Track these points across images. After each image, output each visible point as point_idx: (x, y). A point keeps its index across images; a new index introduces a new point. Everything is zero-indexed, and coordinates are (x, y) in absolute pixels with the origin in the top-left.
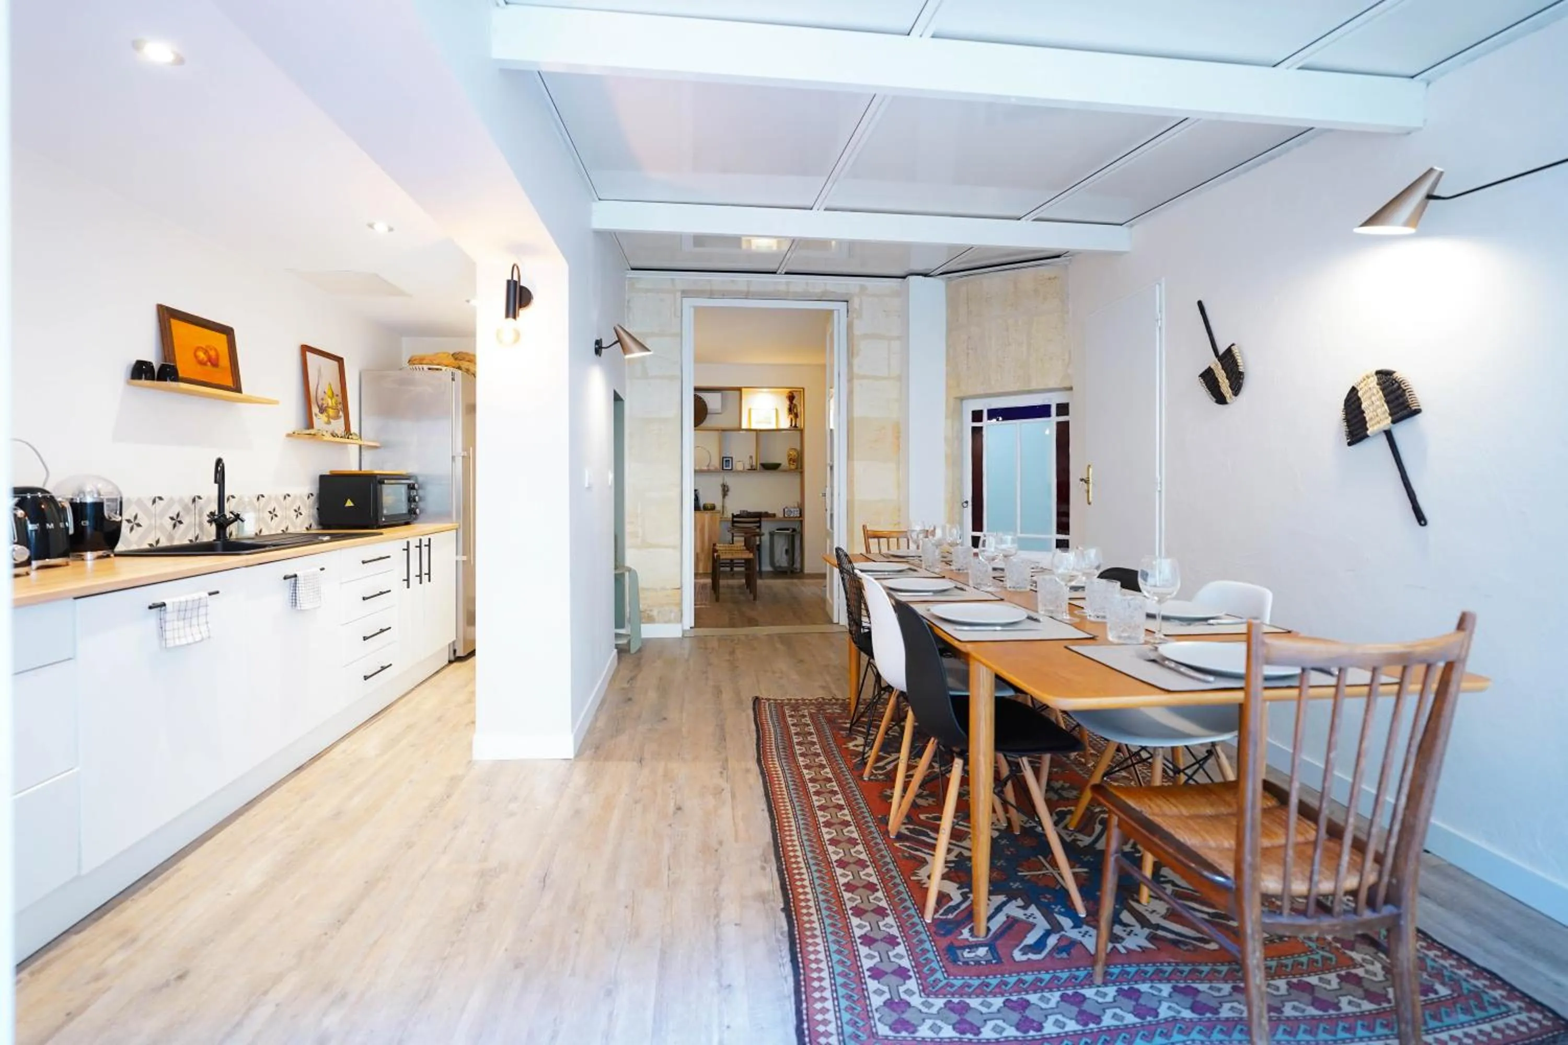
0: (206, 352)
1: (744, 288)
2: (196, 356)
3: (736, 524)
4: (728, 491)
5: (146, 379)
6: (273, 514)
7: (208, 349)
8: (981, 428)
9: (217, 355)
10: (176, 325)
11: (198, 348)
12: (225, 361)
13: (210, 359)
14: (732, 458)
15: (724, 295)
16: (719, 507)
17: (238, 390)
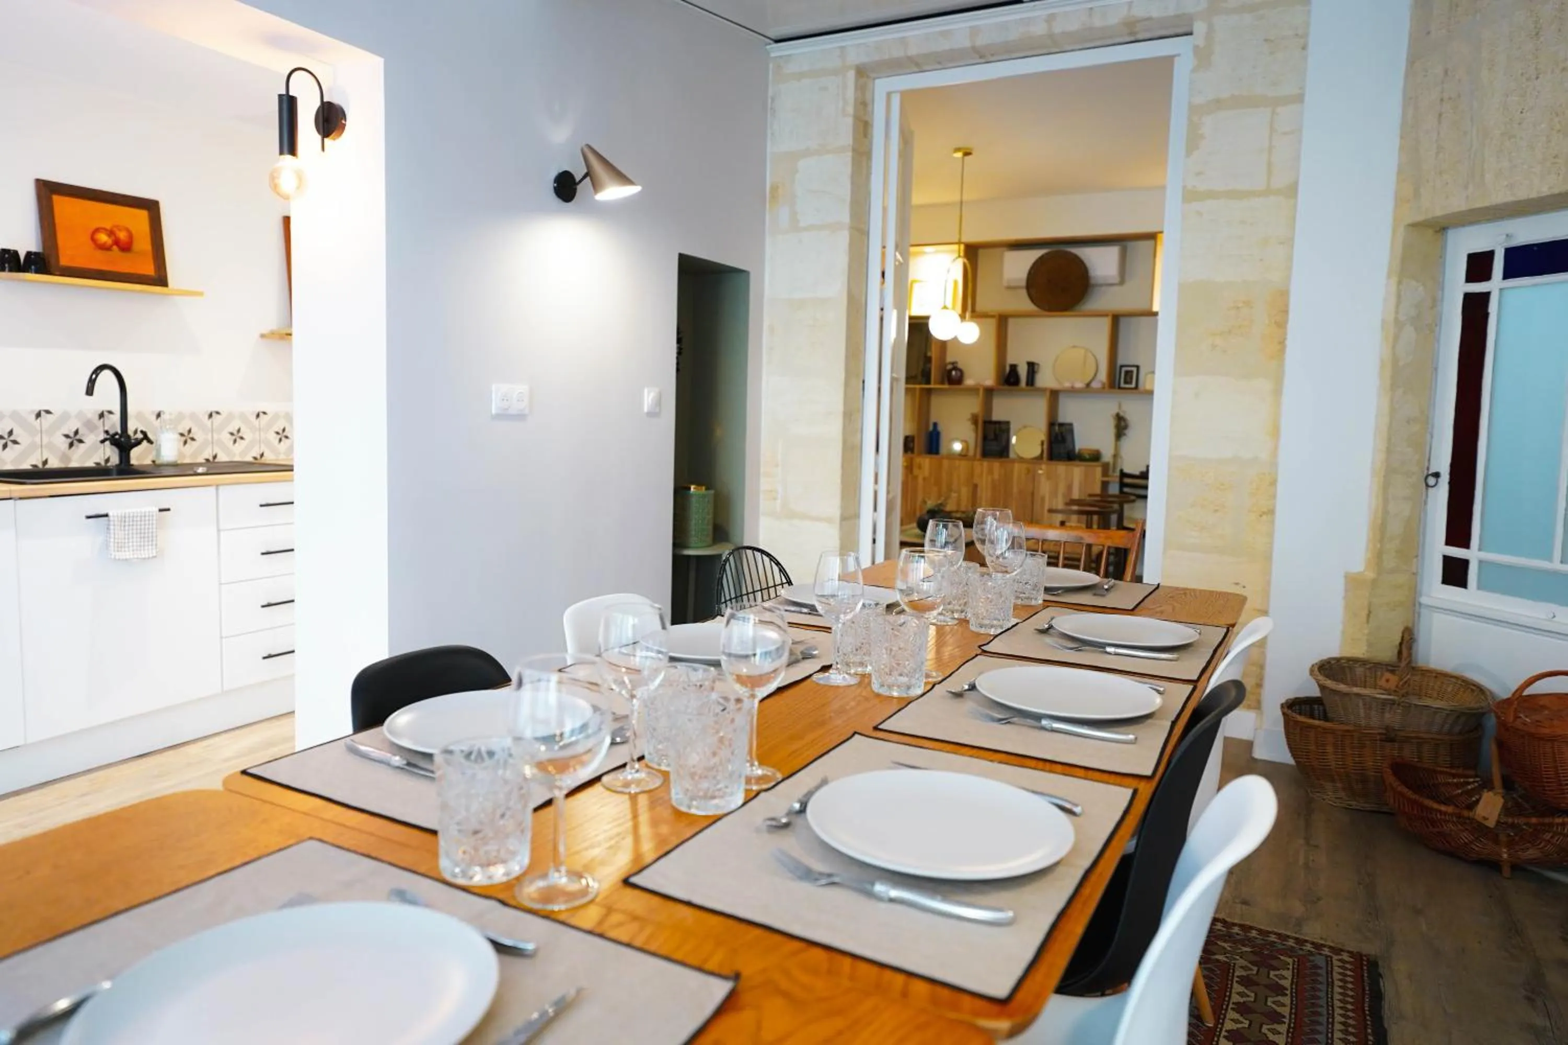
0: (111, 233)
1: (963, 42)
2: (93, 239)
3: (1126, 490)
4: (1126, 427)
5: (10, 270)
6: (237, 436)
7: (115, 229)
8: (1485, 296)
9: (131, 236)
10: (59, 202)
11: (97, 230)
12: (143, 243)
13: (117, 242)
14: (1138, 367)
15: (942, 60)
16: (1107, 456)
17: (161, 280)
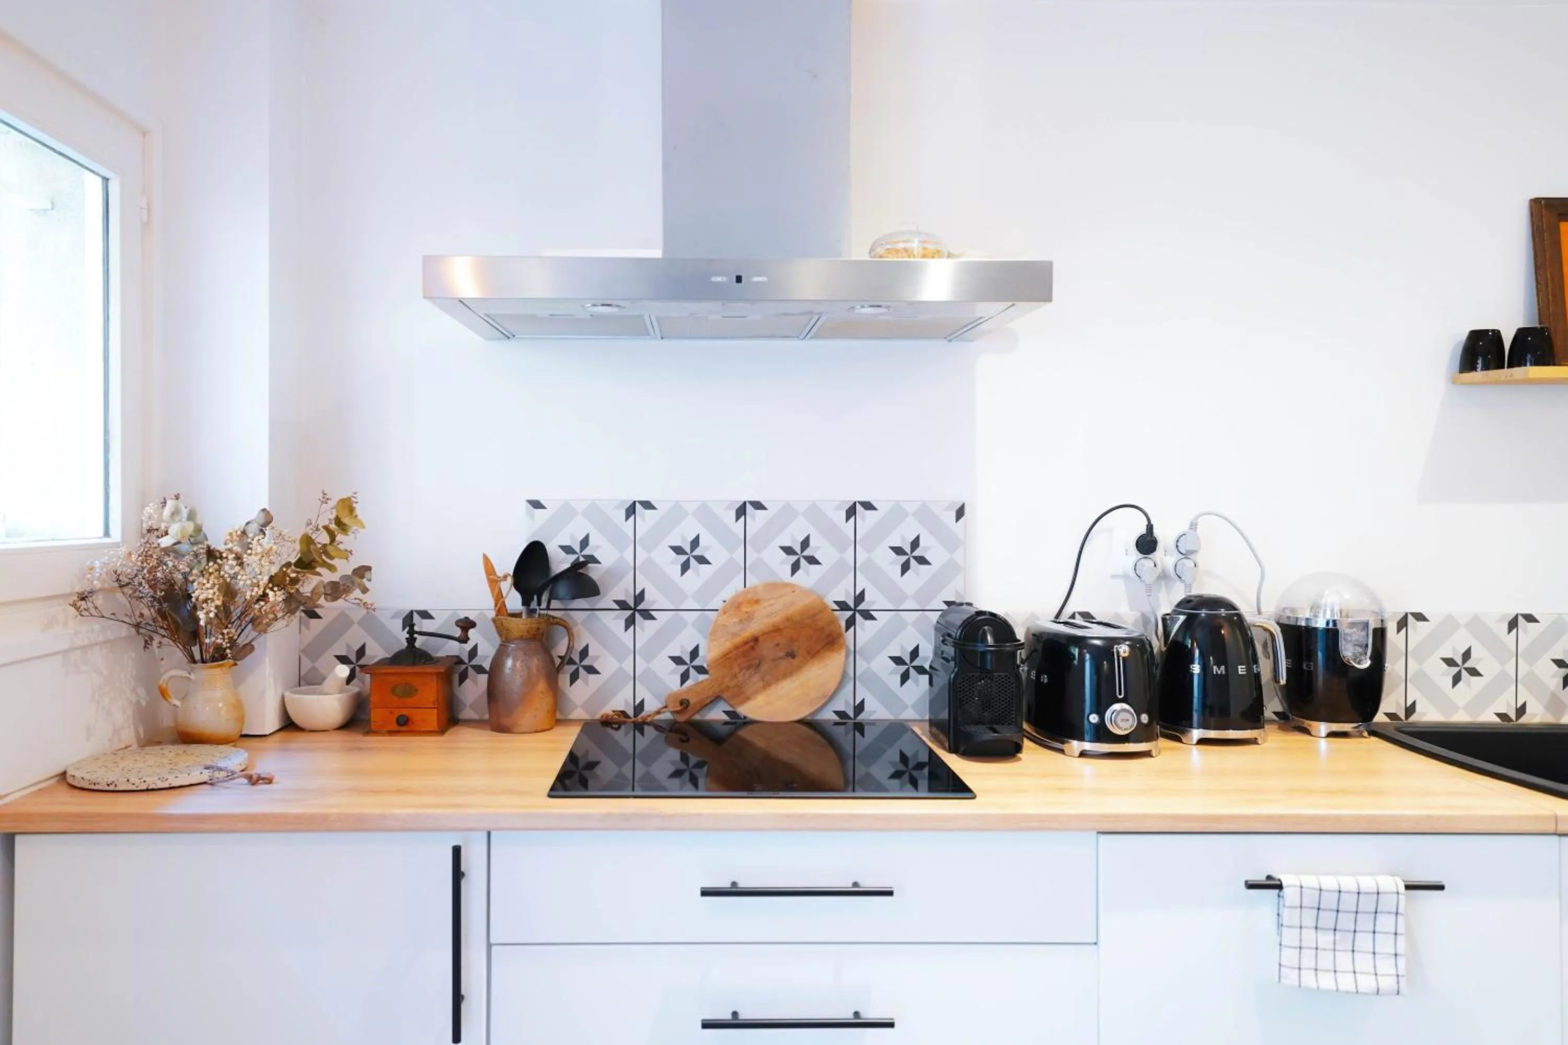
5: (1486, 367)
